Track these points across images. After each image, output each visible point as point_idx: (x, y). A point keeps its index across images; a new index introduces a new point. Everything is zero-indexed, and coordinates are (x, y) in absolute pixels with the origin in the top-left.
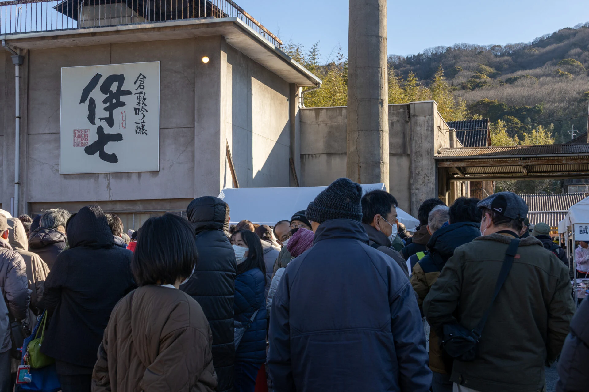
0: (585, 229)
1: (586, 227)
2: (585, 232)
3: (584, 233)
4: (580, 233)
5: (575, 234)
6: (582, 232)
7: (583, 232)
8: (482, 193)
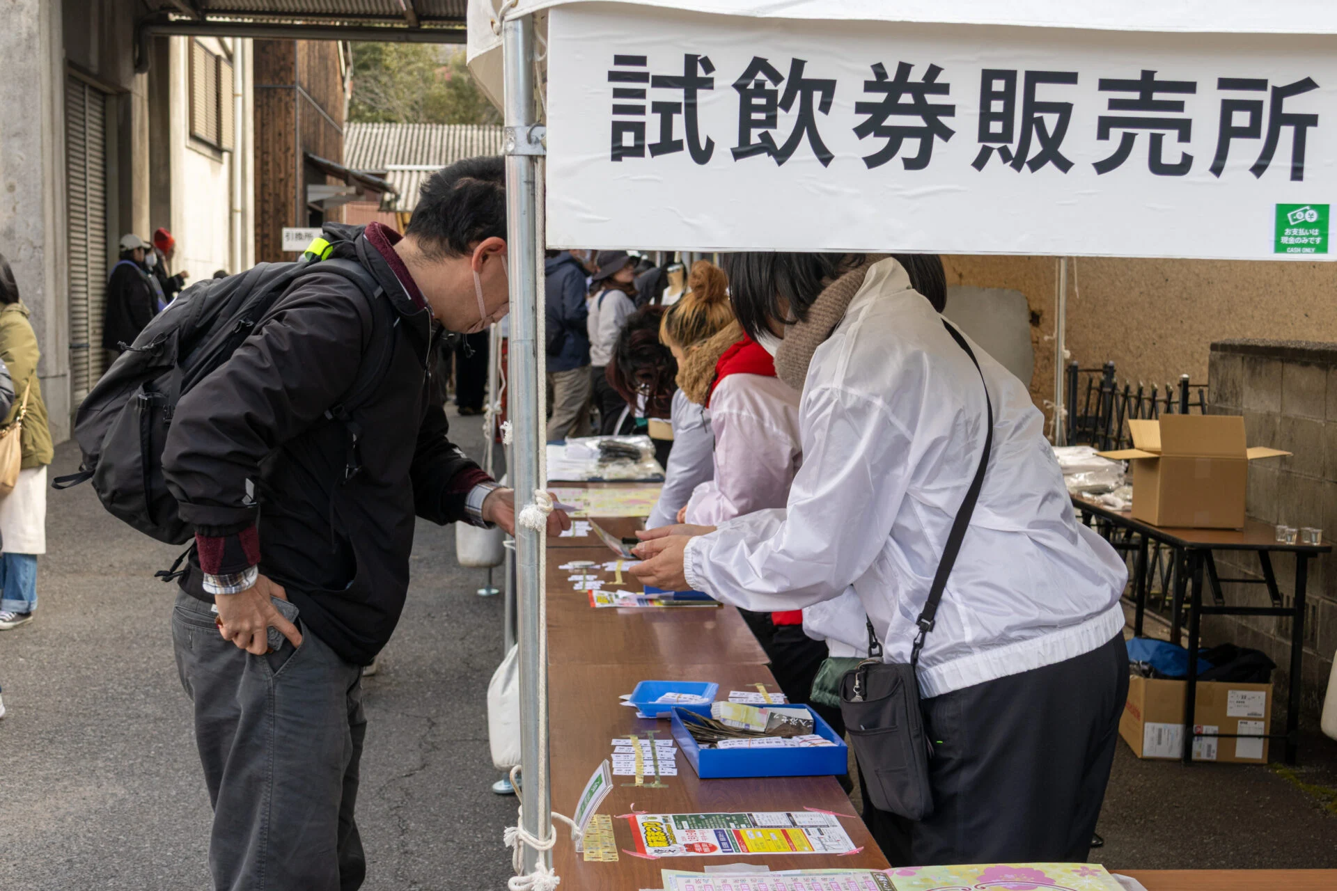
0: (676, 95)
1: (691, 61)
2: (679, 131)
3: (667, 145)
4: (619, 153)
5: (554, 163)
6: (639, 129)
7: (653, 136)
8: (295, 100)
